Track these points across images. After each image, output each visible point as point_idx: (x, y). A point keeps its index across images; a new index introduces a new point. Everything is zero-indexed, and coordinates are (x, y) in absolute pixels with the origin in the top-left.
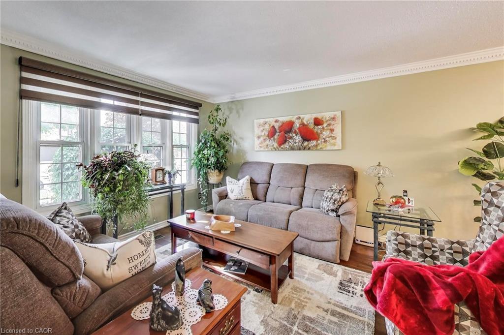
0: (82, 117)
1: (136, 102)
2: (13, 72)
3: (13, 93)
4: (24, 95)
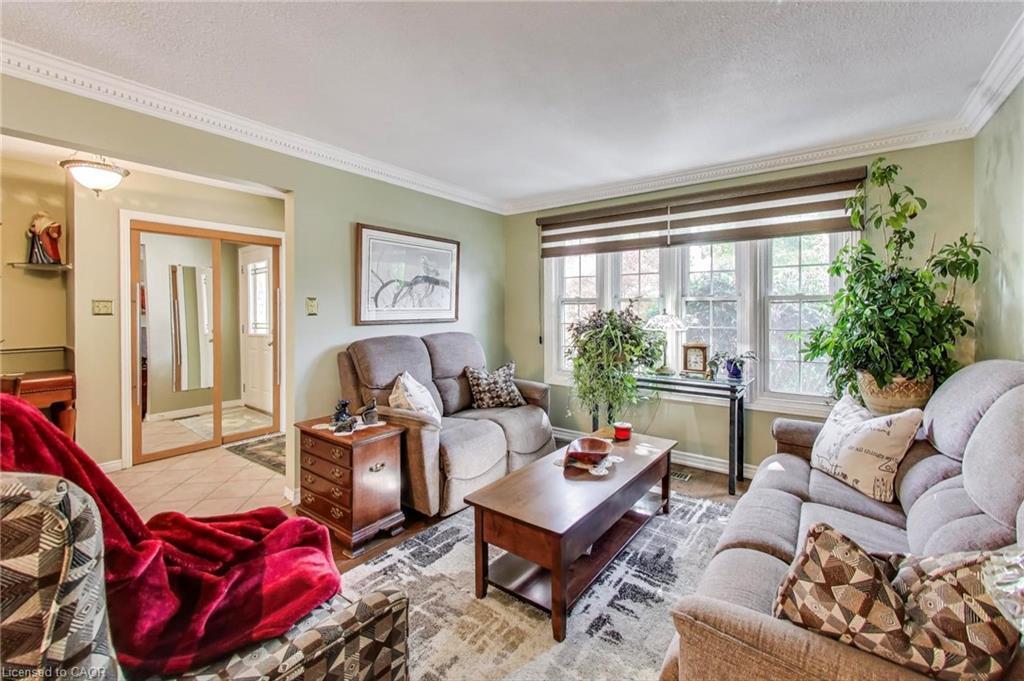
1: (662, 226)
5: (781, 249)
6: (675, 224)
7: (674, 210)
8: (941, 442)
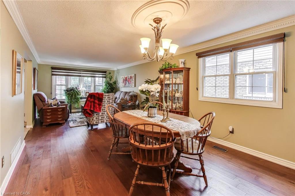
0: (66, 79)
1: (81, 73)
2: (50, 70)
3: (51, 75)
4: (53, 75)
5: (97, 79)
6: (83, 73)
7: (83, 71)
8: (117, 97)
